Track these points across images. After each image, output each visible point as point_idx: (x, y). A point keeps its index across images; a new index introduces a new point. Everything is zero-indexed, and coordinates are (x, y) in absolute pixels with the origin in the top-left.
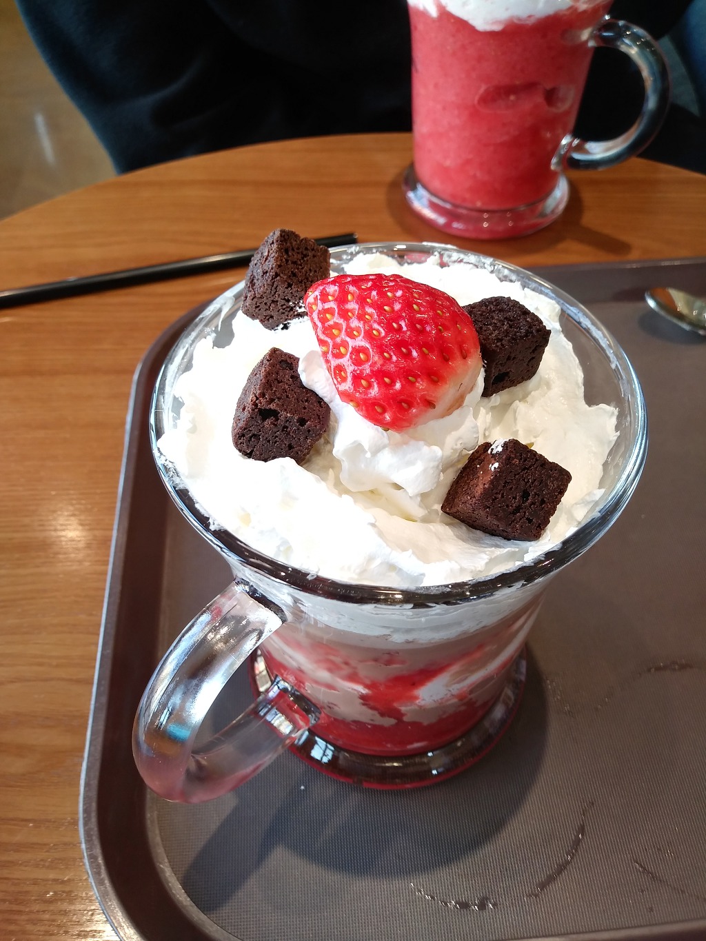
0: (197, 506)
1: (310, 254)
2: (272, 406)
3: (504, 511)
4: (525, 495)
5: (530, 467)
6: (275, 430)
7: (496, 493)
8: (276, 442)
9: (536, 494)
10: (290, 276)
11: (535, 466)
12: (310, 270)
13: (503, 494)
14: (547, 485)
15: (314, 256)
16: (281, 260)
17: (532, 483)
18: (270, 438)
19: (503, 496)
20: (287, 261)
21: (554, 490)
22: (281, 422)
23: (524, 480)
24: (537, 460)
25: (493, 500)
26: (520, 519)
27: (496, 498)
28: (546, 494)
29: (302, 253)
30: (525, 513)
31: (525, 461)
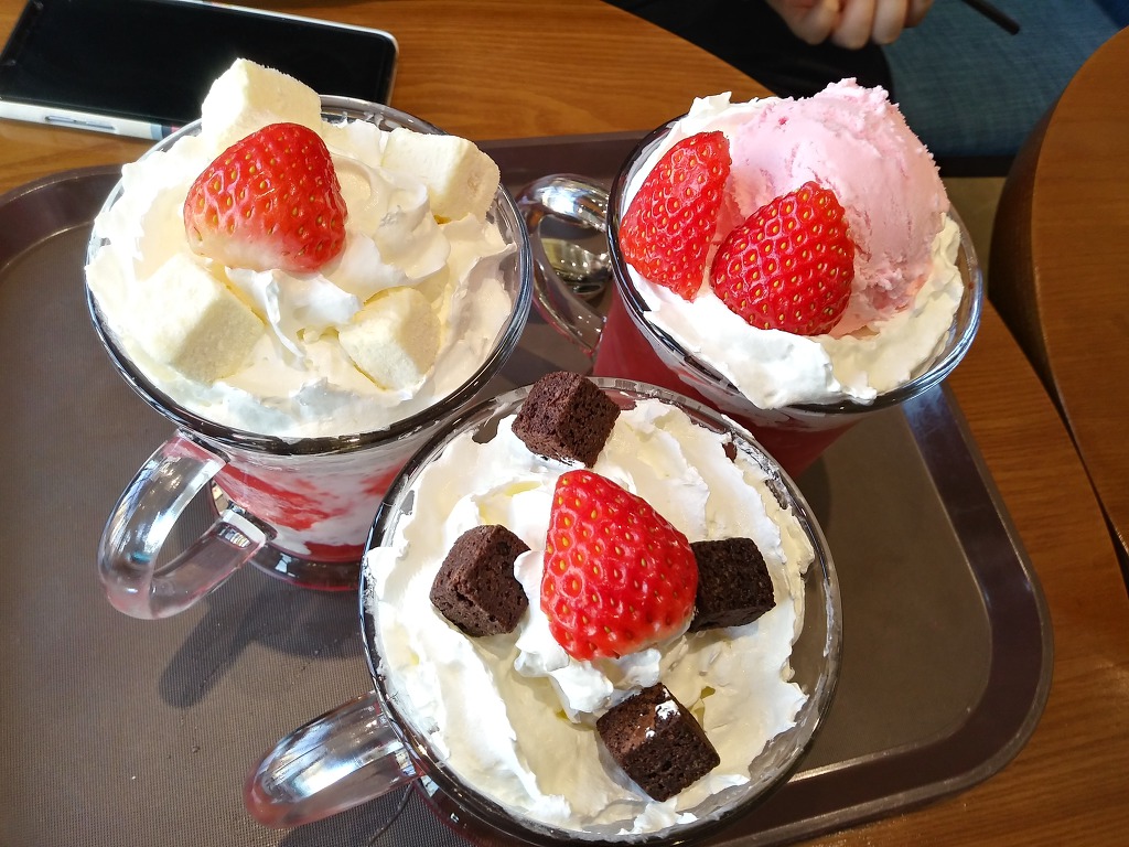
0: (376, 639)
2: (470, 597)
3: (640, 772)
4: (667, 765)
5: (684, 744)
7: (640, 757)
9: (678, 768)
12: (591, 431)
13: (647, 759)
14: (692, 763)
16: (566, 417)
17: (679, 758)
20: (572, 417)
21: (696, 770)
22: (473, 609)
23: (672, 754)
24: (693, 742)
25: (635, 761)
26: (654, 782)
27: (638, 760)
28: (688, 770)
29: (591, 411)
30: (660, 780)
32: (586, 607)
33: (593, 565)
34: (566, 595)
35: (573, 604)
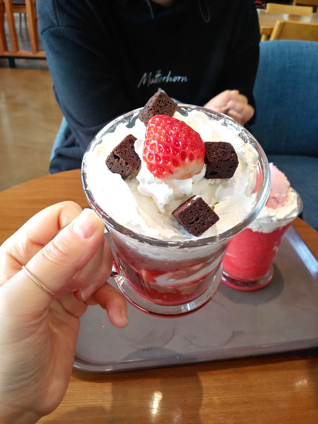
1: (169, 105)
2: (118, 155)
3: (187, 221)
4: (197, 219)
5: (203, 209)
6: (118, 163)
7: (186, 214)
8: (118, 168)
9: (202, 220)
10: (156, 112)
11: (205, 210)
12: (166, 111)
13: (189, 215)
14: (207, 218)
15: (170, 106)
16: (155, 104)
17: (202, 216)
18: (116, 166)
19: (188, 216)
20: (158, 105)
21: (210, 222)
22: (120, 161)
23: (199, 213)
24: (207, 208)
25: (184, 216)
26: (192, 227)
27: (185, 216)
28: (206, 222)
29: (166, 104)
30: (195, 225)
31: (201, 207)
32: (158, 153)
33: (160, 138)
34: (151, 151)
35: (153, 153)
